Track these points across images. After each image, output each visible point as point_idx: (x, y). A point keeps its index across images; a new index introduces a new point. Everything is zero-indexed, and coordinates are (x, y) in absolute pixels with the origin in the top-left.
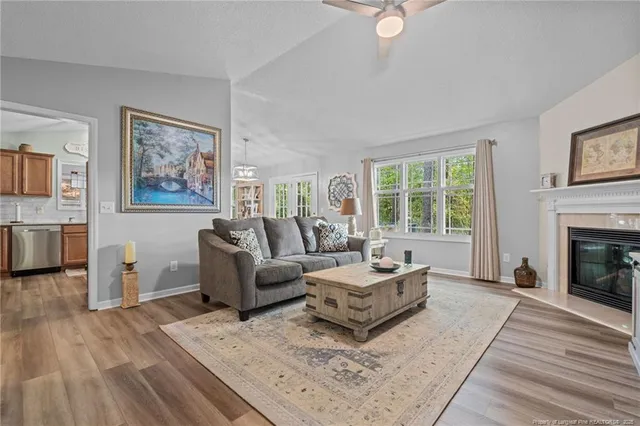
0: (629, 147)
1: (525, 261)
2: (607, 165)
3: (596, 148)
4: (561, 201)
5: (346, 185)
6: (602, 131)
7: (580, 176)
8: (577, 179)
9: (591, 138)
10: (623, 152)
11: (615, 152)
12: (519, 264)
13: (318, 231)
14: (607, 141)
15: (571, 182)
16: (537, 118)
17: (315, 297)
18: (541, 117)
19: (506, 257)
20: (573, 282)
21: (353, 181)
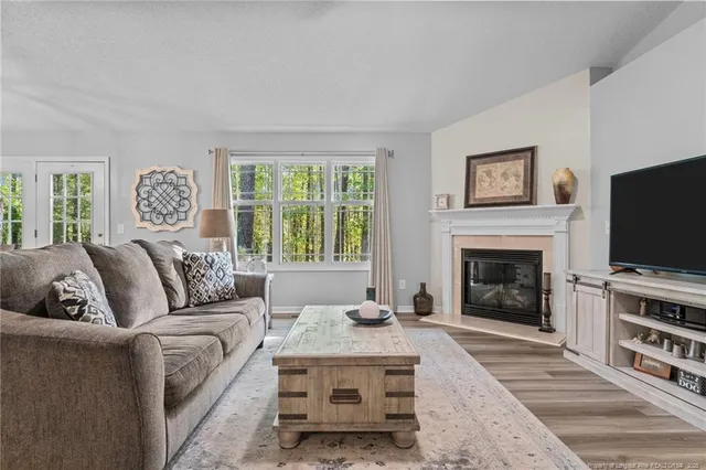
0: (517, 176)
1: (423, 286)
2: (499, 190)
3: (489, 173)
4: (456, 222)
5: (176, 187)
6: (495, 158)
7: (475, 200)
8: (471, 202)
9: (485, 163)
10: (512, 179)
11: (506, 179)
12: (417, 290)
13: (184, 267)
14: (498, 168)
15: (468, 205)
16: (430, 134)
17: (304, 395)
18: (433, 134)
19: (402, 284)
20: (466, 302)
21: (190, 180)
